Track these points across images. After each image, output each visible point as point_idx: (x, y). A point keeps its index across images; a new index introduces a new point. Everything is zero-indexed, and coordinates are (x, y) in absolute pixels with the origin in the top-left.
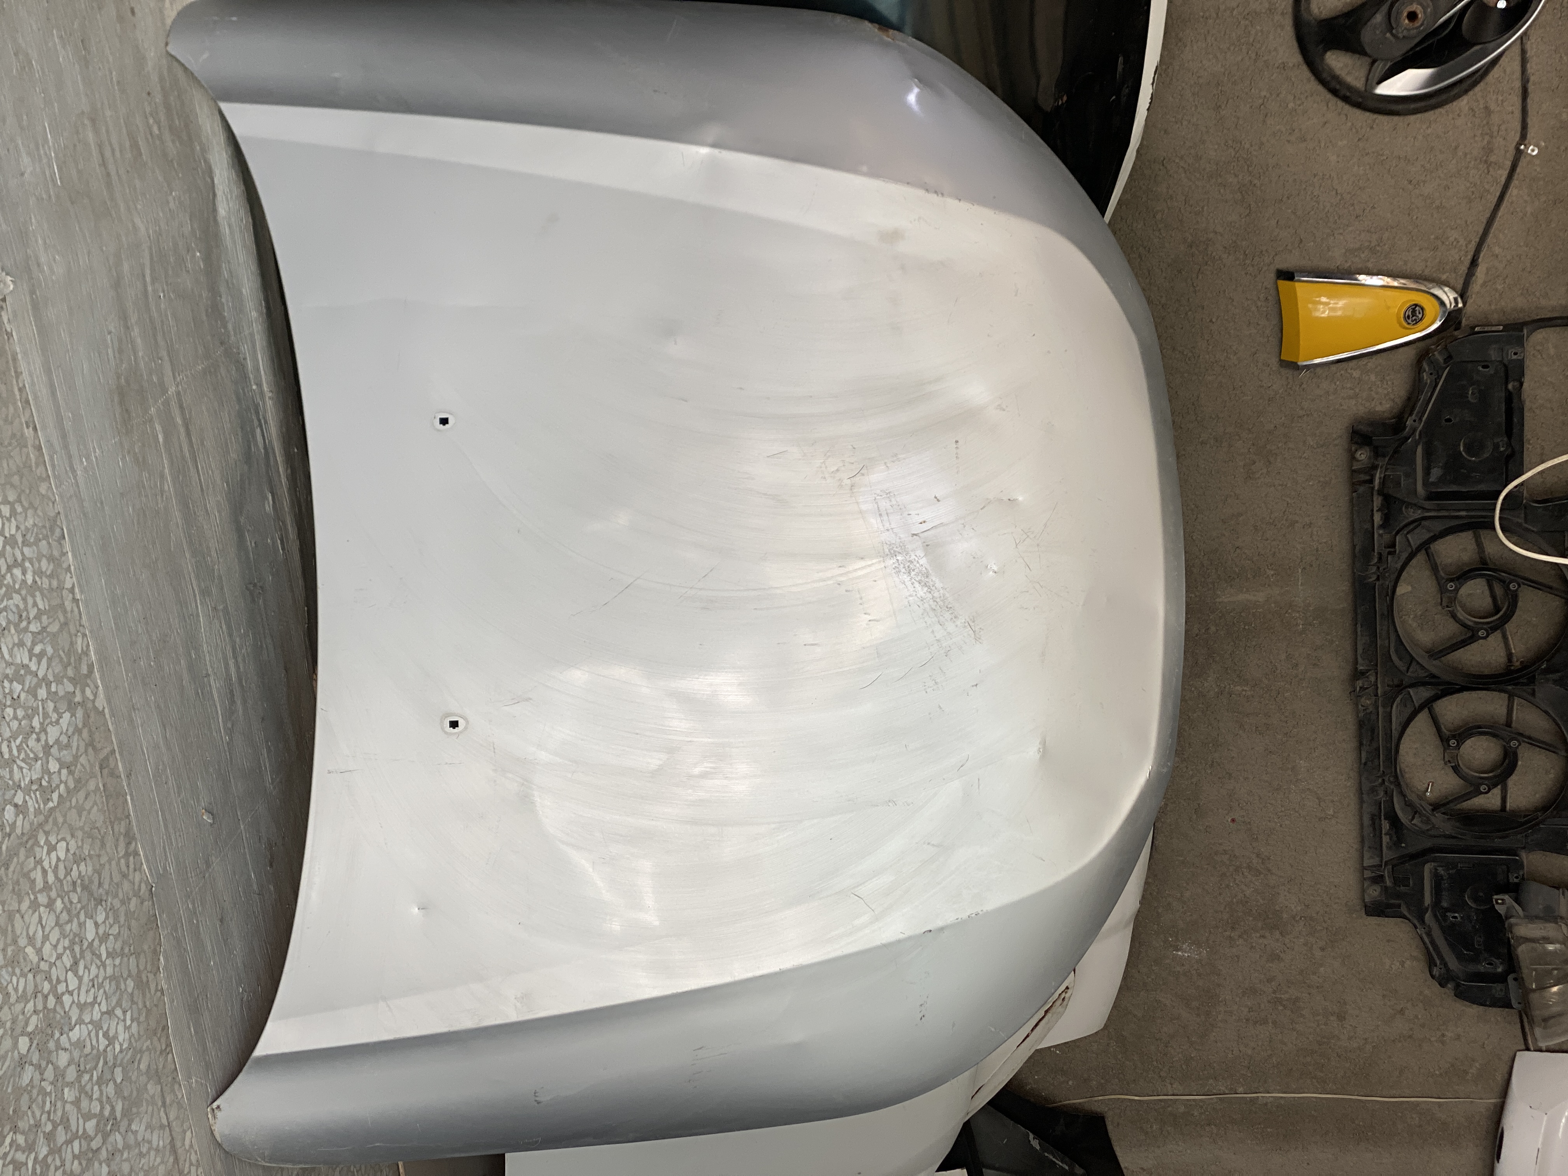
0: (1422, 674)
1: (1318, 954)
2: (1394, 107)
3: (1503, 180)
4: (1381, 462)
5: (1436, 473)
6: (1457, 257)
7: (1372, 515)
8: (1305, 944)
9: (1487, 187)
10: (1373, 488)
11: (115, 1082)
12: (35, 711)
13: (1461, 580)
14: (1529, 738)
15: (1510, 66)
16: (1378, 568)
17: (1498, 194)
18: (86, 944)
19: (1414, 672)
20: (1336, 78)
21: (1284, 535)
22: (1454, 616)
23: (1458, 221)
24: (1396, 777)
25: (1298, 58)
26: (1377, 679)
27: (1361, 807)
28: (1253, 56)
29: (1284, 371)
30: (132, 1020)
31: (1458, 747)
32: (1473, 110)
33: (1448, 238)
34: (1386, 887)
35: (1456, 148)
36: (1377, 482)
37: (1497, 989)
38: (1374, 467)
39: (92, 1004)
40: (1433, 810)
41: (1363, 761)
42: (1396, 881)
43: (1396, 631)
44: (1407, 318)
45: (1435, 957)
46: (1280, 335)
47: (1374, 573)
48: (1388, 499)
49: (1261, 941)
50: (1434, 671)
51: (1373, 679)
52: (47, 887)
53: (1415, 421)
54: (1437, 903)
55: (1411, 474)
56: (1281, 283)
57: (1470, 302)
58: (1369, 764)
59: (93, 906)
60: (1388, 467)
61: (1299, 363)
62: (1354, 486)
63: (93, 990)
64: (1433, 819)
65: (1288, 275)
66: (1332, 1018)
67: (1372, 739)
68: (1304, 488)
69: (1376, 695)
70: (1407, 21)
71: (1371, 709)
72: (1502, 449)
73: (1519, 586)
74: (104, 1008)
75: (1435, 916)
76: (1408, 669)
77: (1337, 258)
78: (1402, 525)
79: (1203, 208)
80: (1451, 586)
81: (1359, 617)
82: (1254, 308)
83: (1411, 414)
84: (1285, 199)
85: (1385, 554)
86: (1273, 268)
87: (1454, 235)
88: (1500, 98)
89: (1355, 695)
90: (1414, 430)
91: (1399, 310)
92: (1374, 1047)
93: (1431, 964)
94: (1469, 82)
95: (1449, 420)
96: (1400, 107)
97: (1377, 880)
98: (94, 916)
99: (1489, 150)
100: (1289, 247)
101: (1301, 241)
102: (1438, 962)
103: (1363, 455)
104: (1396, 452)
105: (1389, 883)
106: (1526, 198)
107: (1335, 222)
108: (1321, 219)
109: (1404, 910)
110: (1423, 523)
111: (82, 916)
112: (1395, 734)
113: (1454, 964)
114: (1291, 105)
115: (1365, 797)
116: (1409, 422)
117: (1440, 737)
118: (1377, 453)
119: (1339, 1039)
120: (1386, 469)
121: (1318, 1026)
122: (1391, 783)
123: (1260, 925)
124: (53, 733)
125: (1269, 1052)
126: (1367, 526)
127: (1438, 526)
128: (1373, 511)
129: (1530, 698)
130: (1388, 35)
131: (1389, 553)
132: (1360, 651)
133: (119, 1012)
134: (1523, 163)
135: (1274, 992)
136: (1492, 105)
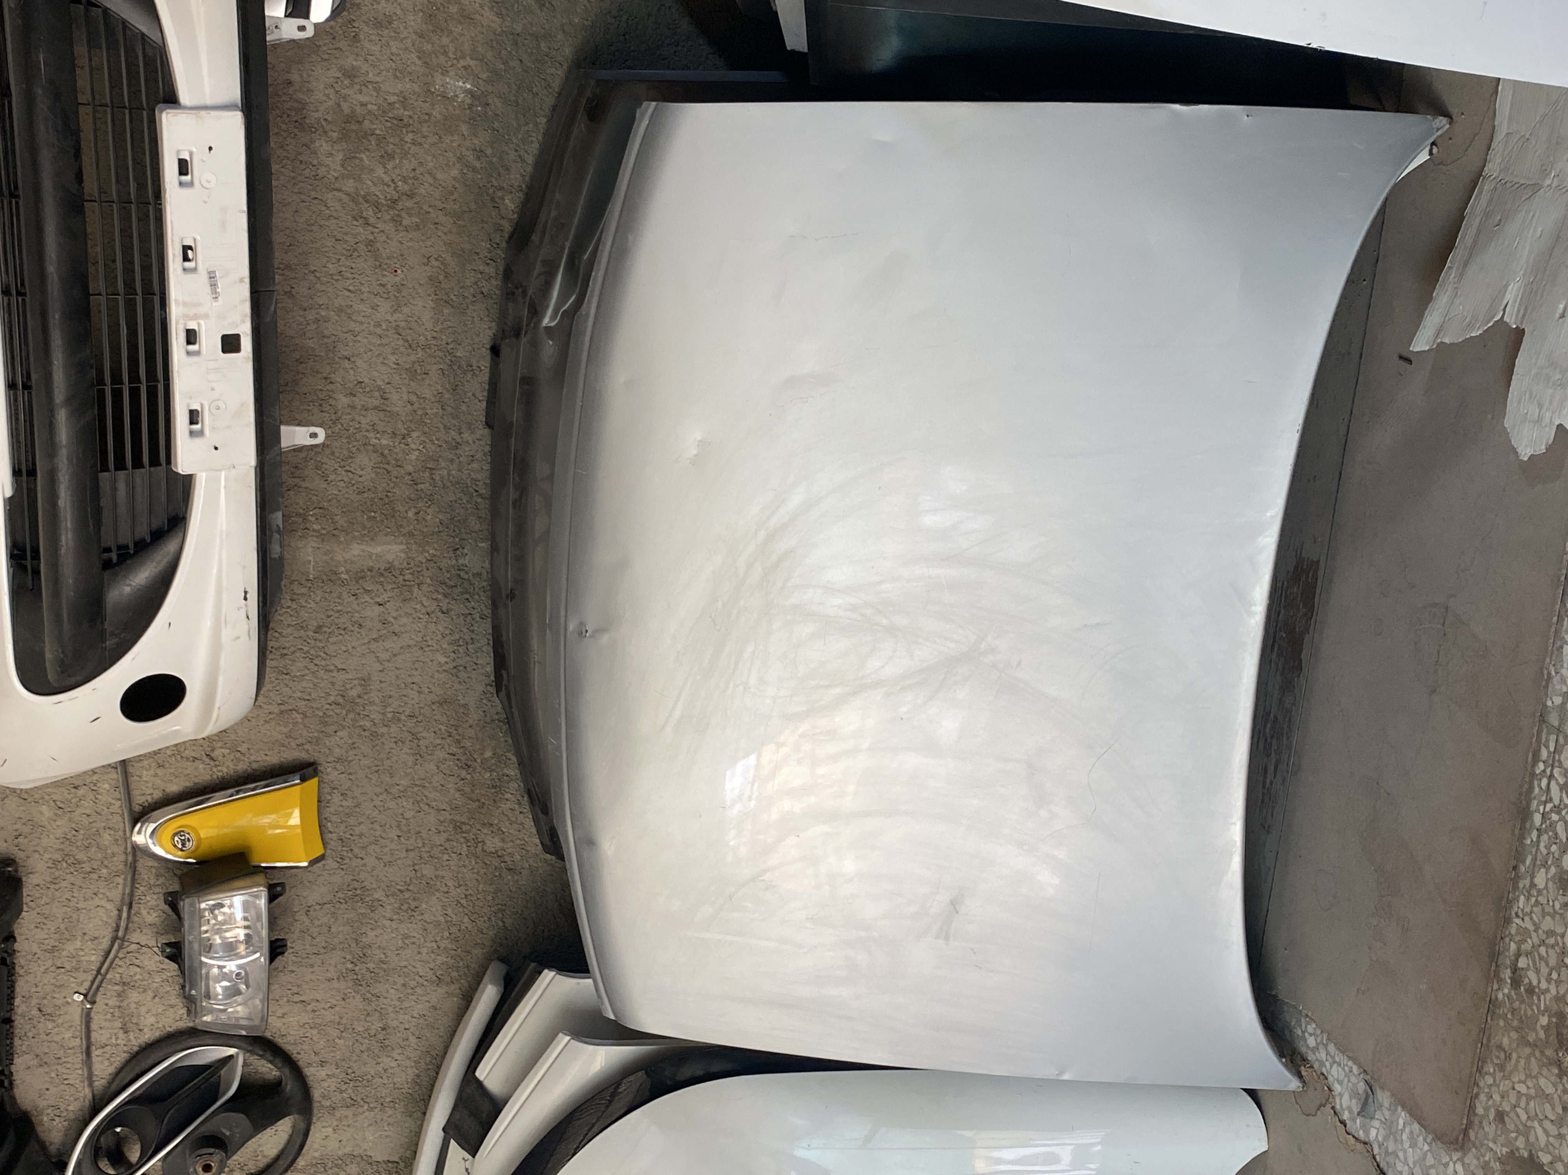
46: (320, 801)
49: (366, 99)
123: (367, 123)
136: (121, 1034)
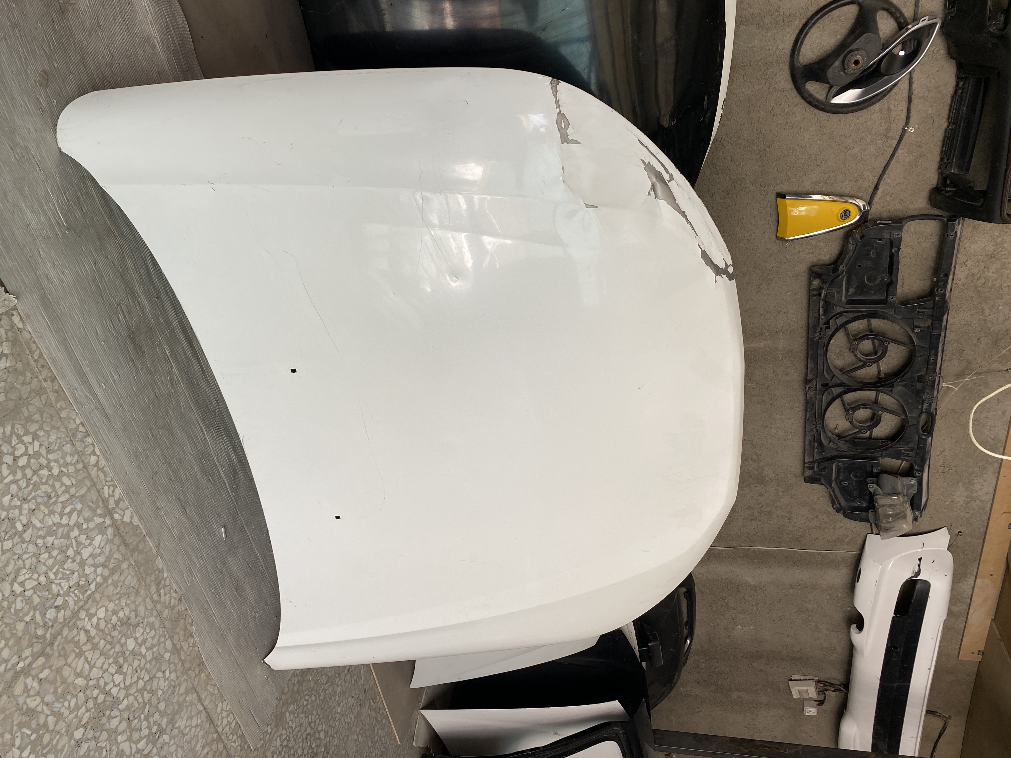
0: (838, 381)
1: (780, 494)
2: (841, 110)
3: (895, 145)
4: (825, 286)
5: (852, 290)
6: (867, 184)
7: (819, 310)
8: (776, 490)
9: (885, 149)
10: (820, 299)
11: (160, 711)
12: (68, 547)
13: (860, 340)
14: (887, 410)
15: (904, 86)
16: (820, 334)
17: (891, 153)
18: (127, 653)
19: (835, 381)
20: (811, 95)
21: (775, 317)
22: (856, 356)
23: (869, 167)
24: (823, 425)
25: (790, 85)
26: (817, 383)
27: (805, 437)
28: (768, 85)
29: (778, 241)
30: (171, 673)
31: (853, 413)
32: (881, 110)
33: (863, 175)
34: (814, 472)
35: (871, 129)
36: (823, 295)
37: (863, 514)
38: (821, 289)
39: (137, 682)
40: (839, 439)
41: (807, 418)
42: (820, 470)
43: (827, 362)
44: (842, 216)
45: (836, 501)
46: (777, 224)
47: (818, 336)
48: (827, 303)
49: (755, 488)
50: (845, 381)
51: (815, 383)
52: (90, 639)
53: (843, 267)
54: (837, 478)
55: (840, 293)
56: (779, 199)
57: (873, 206)
58: (810, 419)
59: (132, 631)
60: (829, 288)
61: (786, 239)
62: (810, 297)
63: (137, 673)
64: (839, 444)
65: (782, 196)
66: (786, 519)
67: (812, 410)
68: (785, 296)
69: (816, 390)
70: (853, 65)
71: (812, 396)
72: (886, 280)
73: (889, 343)
74: (147, 678)
75: (837, 483)
76: (832, 379)
77: (807, 186)
78: (833, 314)
79: (740, 163)
80: (855, 343)
81: (810, 356)
82: (764, 211)
83: (841, 264)
84: (782, 158)
85: (824, 328)
86: (775, 192)
87: (866, 174)
88: (896, 103)
89: (806, 390)
90: (843, 272)
91: (839, 212)
92: (803, 530)
93: (833, 503)
94: (881, 95)
95: (860, 266)
96: (844, 110)
97: (811, 468)
98: (134, 635)
99: (888, 130)
100: (783, 181)
101: (789, 178)
102: (837, 503)
103: (816, 283)
104: (832, 281)
105: (816, 469)
106: (906, 154)
107: (807, 169)
108: (800, 167)
109: (823, 481)
110: (845, 314)
111: (123, 640)
112: (824, 407)
113: (843, 503)
114: (787, 110)
115: (807, 433)
116: (841, 268)
117: (845, 409)
118: (823, 282)
119: (788, 527)
120: (827, 290)
121: (779, 522)
122: (820, 428)
123: (755, 482)
124: (86, 553)
125: (757, 531)
126: (816, 315)
127: (851, 315)
128: (819, 308)
129: (890, 393)
130: (842, 73)
131: (826, 328)
132: (809, 370)
133: (160, 674)
134: (905, 137)
135: (760, 508)
136: (892, 107)
